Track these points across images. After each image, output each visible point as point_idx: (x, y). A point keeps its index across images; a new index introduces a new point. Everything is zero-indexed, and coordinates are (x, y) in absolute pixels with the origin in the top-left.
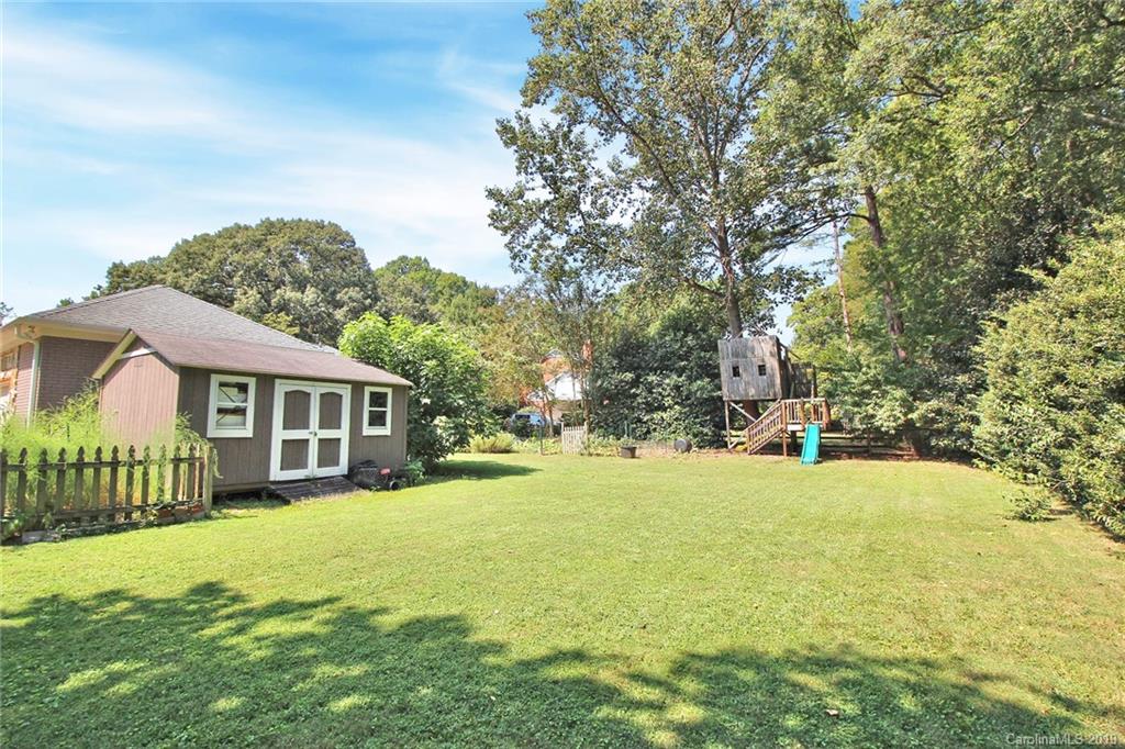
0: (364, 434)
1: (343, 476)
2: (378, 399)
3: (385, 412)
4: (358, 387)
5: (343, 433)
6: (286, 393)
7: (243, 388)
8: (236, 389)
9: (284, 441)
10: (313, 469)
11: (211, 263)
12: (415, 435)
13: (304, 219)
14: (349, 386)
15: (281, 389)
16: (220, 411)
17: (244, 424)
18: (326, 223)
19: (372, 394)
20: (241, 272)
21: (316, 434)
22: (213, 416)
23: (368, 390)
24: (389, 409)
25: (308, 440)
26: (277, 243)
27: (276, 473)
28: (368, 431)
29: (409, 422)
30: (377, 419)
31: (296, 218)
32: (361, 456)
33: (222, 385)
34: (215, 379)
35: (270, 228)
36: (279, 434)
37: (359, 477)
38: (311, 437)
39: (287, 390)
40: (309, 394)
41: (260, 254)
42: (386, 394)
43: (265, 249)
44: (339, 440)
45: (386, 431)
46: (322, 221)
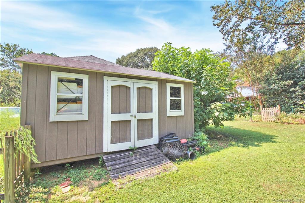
0: (168, 115)
1: (155, 145)
2: (175, 92)
3: (180, 100)
4: (162, 83)
5: (154, 115)
6: (112, 87)
7: (79, 82)
8: (75, 84)
9: (112, 122)
10: (134, 142)
11: (124, 63)
12: (198, 114)
13: (147, 48)
14: (156, 83)
15: (108, 84)
16: (60, 101)
17: (81, 110)
18: (153, 47)
19: (172, 88)
20: (132, 64)
21: (135, 117)
22: (53, 104)
23: (169, 85)
24: (182, 99)
25: (130, 121)
26: (140, 55)
27: (108, 146)
28: (170, 113)
29: (195, 107)
30: (176, 106)
31: (145, 48)
32: (167, 131)
33: (61, 80)
34: (54, 76)
35: (138, 51)
36: (108, 117)
37: (166, 148)
38: (132, 118)
39: (113, 85)
40: (130, 88)
41: (136, 58)
42: (180, 88)
43: (138, 57)
44: (152, 120)
45: (181, 113)
46: (152, 47)
